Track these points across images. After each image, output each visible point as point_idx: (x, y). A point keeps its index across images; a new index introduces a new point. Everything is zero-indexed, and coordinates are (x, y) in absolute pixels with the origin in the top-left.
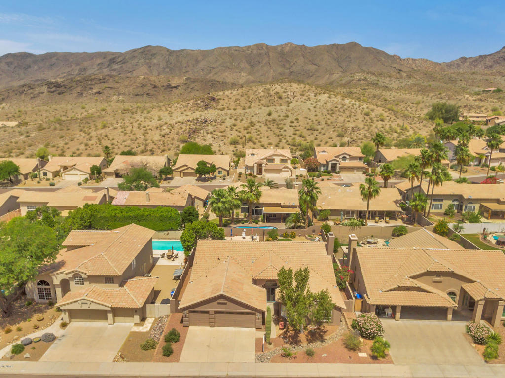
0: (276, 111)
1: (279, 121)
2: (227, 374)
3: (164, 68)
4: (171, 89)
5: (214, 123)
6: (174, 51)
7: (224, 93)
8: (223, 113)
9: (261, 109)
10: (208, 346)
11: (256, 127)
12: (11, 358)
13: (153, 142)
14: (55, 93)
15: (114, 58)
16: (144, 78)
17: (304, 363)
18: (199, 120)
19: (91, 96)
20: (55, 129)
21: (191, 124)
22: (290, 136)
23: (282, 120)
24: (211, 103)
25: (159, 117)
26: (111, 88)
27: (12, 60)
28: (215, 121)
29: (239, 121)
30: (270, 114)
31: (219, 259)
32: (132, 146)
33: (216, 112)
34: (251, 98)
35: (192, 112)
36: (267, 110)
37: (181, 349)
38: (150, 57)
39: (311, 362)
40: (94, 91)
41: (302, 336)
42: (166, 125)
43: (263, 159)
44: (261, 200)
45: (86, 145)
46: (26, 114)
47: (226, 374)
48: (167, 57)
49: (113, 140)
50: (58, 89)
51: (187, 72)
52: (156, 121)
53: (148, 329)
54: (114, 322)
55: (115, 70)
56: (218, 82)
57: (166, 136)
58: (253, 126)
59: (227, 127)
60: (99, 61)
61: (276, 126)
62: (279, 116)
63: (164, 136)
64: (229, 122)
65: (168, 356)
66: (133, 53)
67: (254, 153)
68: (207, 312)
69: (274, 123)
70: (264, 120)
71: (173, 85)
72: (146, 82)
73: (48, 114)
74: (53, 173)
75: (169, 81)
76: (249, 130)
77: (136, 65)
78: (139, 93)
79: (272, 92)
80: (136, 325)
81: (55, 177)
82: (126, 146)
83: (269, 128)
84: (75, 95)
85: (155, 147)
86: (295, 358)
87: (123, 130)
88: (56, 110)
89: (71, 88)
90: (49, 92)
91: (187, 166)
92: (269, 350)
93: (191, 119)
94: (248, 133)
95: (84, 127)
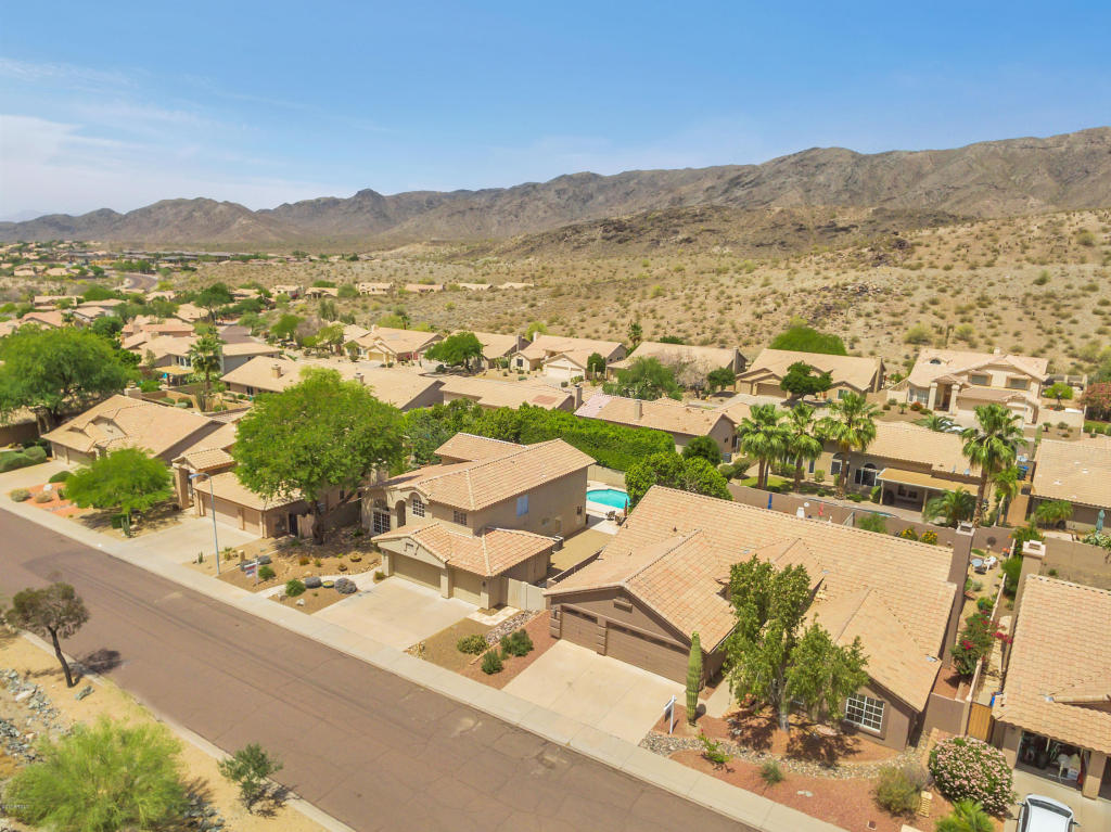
0: (1065, 275)
1: (1067, 298)
2: (568, 744)
3: (838, 193)
4: (834, 234)
5: (883, 296)
6: (866, 157)
7: (934, 232)
8: (914, 274)
9: (1020, 268)
10: (570, 684)
11: (991, 309)
12: (282, 599)
13: (733, 327)
14: (614, 240)
15: (739, 177)
16: (782, 211)
17: (744, 788)
18: (850, 287)
19: (673, 247)
20: (578, 296)
21: (829, 294)
22: (1085, 337)
23: (1075, 296)
24: (892, 254)
25: (767, 279)
26: (712, 231)
27: (566, 186)
28: (888, 292)
29: (950, 292)
30: (1041, 282)
31: (675, 530)
32: (690, 332)
33: (899, 271)
34: (1002, 242)
35: (840, 272)
36: (1037, 271)
37: (518, 671)
38: (812, 170)
39: (762, 794)
40: (680, 237)
41: (780, 738)
42: (774, 296)
43: (959, 374)
44: (873, 449)
45: (613, 325)
46: (552, 272)
47: (566, 742)
48: (849, 169)
49: (662, 318)
50: (619, 233)
51: (889, 199)
52: (758, 286)
53: (496, 623)
54: (451, 595)
55: (736, 199)
56: (951, 216)
57: (764, 317)
58: (983, 306)
59: (913, 305)
60: (708, 184)
61: (1053, 311)
62: (1069, 287)
63: (759, 317)
64: (922, 296)
65: (490, 673)
66: (778, 167)
67: (940, 357)
68: (593, 619)
69: (1047, 302)
70: (1020, 295)
71: (841, 225)
72: (785, 219)
73: (585, 274)
74: (531, 361)
75: (834, 217)
76: (971, 313)
77: (780, 188)
78: (764, 242)
79: (1067, 230)
80: (483, 610)
81: (535, 369)
82: (679, 331)
83: (1027, 313)
84: (646, 244)
85: (733, 335)
86: (729, 770)
87: (687, 302)
88: (600, 267)
89: (642, 232)
90: (603, 238)
91: (768, 371)
92: (685, 734)
93: (831, 287)
94: (963, 321)
95: (625, 294)
